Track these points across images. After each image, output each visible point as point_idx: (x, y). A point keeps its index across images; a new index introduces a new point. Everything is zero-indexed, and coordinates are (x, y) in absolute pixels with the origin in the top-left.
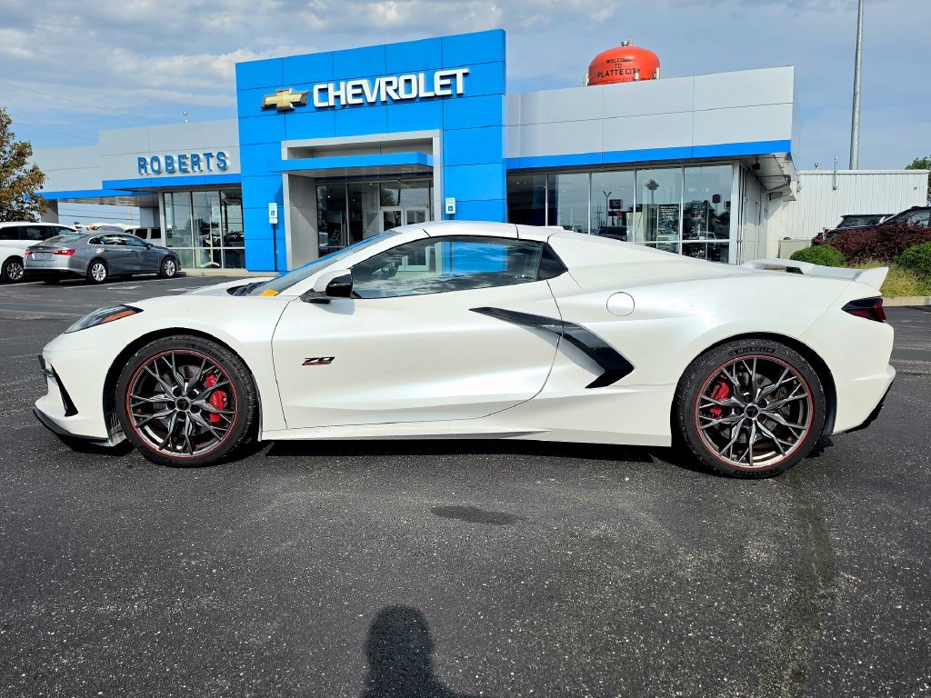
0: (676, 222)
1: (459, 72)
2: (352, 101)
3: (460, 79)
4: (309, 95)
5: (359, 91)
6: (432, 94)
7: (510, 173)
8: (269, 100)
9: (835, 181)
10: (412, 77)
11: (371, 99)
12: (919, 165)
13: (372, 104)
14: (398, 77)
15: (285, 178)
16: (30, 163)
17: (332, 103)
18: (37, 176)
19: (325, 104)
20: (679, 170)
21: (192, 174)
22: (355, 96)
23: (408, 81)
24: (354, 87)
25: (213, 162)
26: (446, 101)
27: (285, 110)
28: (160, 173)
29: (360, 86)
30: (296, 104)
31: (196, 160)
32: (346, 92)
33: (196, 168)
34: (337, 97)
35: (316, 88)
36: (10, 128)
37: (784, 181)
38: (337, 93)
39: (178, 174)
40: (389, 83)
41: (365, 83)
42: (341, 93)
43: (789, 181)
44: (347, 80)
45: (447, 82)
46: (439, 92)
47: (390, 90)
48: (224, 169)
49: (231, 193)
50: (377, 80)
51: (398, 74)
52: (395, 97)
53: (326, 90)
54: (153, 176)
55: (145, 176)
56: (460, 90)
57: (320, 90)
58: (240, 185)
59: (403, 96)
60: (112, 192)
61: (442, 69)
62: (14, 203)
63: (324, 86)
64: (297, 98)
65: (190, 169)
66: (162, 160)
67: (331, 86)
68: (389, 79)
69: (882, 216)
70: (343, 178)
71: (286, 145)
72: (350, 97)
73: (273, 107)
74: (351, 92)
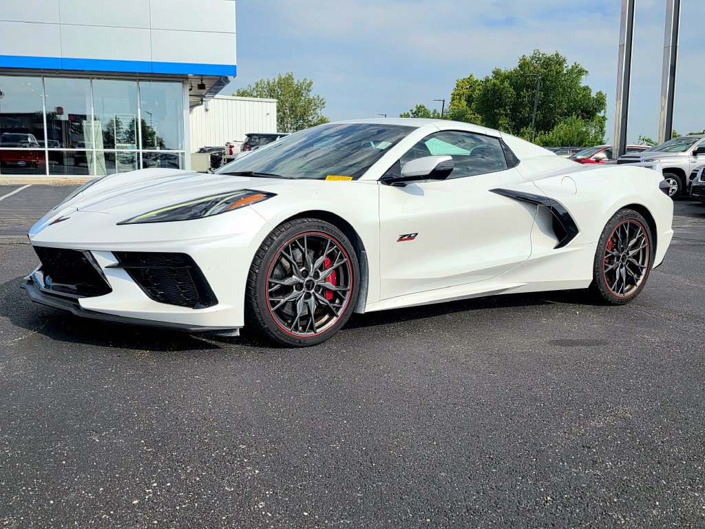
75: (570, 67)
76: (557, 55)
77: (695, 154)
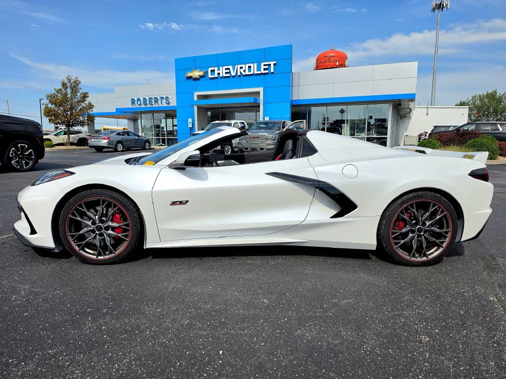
0: (364, 128)
1: (272, 63)
2: (225, 75)
3: (272, 66)
4: (206, 73)
5: (228, 71)
6: (260, 72)
7: (293, 106)
8: (189, 75)
9: (427, 111)
10: (252, 65)
11: (233, 74)
12: (462, 104)
13: (234, 76)
14: (245, 65)
15: (196, 108)
16: (88, 100)
17: (216, 76)
18: (91, 106)
19: (213, 76)
20: (366, 106)
21: (154, 106)
22: (226, 73)
23: (250, 67)
24: (226, 69)
25: (164, 101)
26: (266, 76)
27: (196, 79)
28: (141, 105)
29: (229, 69)
30: (201, 77)
31: (156, 100)
32: (223, 71)
33: (156, 104)
34: (219, 74)
35: (210, 69)
36: (80, 86)
37: (409, 110)
38: (219, 72)
39: (149, 106)
40: (241, 68)
41: (231, 67)
42: (221, 72)
43: (411, 110)
44: (223, 66)
45: (267, 67)
46: (263, 72)
47: (242, 70)
48: (169, 104)
49: (170, 114)
50: (236, 66)
51: (245, 64)
52: (244, 73)
53: (214, 70)
54: (138, 106)
55: (134, 107)
56: (272, 71)
57: (211, 71)
58: (176, 111)
59: (247, 73)
60: (120, 114)
61: (265, 62)
62: (81, 117)
63: (213, 69)
64: (201, 73)
65: (153, 103)
66: (142, 99)
67: (216, 69)
68: (241, 66)
69: (451, 126)
70: (219, 108)
71: (196, 94)
72: (224, 73)
73: (191, 77)
74: (225, 71)
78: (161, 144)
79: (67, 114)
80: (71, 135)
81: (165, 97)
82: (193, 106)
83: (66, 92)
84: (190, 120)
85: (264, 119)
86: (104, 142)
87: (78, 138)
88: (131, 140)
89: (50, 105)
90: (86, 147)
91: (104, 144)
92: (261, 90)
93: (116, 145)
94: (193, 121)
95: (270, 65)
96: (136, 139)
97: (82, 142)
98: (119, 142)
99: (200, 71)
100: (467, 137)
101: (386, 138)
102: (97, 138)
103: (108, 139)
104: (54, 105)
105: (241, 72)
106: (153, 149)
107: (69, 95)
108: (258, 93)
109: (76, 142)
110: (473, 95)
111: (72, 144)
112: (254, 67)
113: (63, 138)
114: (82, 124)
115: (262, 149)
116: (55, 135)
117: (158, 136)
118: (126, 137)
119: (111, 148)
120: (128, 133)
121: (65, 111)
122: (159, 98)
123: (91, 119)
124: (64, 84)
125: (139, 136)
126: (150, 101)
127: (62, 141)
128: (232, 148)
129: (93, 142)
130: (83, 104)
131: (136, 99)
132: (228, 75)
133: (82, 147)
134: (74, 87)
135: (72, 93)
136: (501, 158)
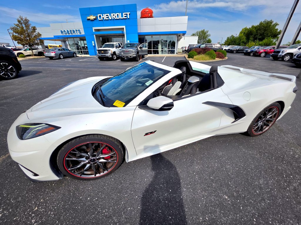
0: (167, 46)
1: (128, 13)
2: (106, 19)
3: (128, 15)
4: (97, 17)
5: (107, 17)
6: (123, 18)
7: (139, 35)
8: (88, 18)
11: (110, 18)
12: (193, 35)
13: (111, 20)
15: (94, 35)
18: (39, 35)
19: (101, 19)
20: (167, 36)
21: (73, 34)
23: (118, 15)
25: (78, 32)
26: (126, 20)
27: (92, 20)
29: (108, 15)
30: (95, 19)
32: (105, 16)
34: (103, 18)
36: (29, 23)
37: (181, 38)
38: (103, 17)
39: (70, 34)
40: (114, 15)
41: (108, 14)
44: (105, 14)
45: (126, 15)
48: (81, 33)
49: (83, 39)
50: (111, 14)
51: (116, 13)
52: (115, 18)
54: (65, 35)
55: (63, 35)
56: (128, 17)
57: (99, 16)
58: (85, 37)
60: (56, 38)
61: (125, 12)
62: (36, 41)
63: (100, 15)
64: (94, 17)
66: (66, 31)
67: (101, 15)
69: (194, 45)
71: (94, 28)
73: (89, 20)
74: (106, 17)
75: (274, 24)
76: (271, 20)
77: (299, 49)
78: (81, 53)
79: (27, 39)
80: (33, 51)
81: (78, 30)
82: (93, 35)
83: (22, 26)
84: (93, 42)
85: (127, 42)
86: (53, 54)
87: (38, 52)
88: (66, 53)
89: (15, 34)
90: (44, 57)
91: (53, 55)
92: (124, 27)
93: (59, 56)
94: (95, 42)
95: (127, 14)
96: (68, 52)
97: (41, 54)
98: (60, 54)
99: (94, 16)
100: (206, 50)
101: (174, 50)
102: (49, 52)
103: (54, 52)
104: (17, 34)
105: (114, 18)
106: (78, 56)
107: (25, 28)
108: (123, 29)
109: (37, 54)
110: (197, 31)
111: (35, 55)
112: (120, 14)
113: (29, 52)
114: (38, 44)
115: (131, 57)
116: (24, 50)
117: (78, 50)
118: (63, 51)
119: (57, 57)
120: (64, 49)
121: (25, 37)
122: (75, 30)
123: (42, 42)
124: (19, 21)
125: (69, 51)
126: (71, 32)
127: (29, 54)
128: (116, 56)
129: (46, 54)
130: (35, 33)
131: (63, 31)
132: (108, 19)
133: (41, 57)
134: (26, 23)
135: (26, 26)
136: (216, 58)
